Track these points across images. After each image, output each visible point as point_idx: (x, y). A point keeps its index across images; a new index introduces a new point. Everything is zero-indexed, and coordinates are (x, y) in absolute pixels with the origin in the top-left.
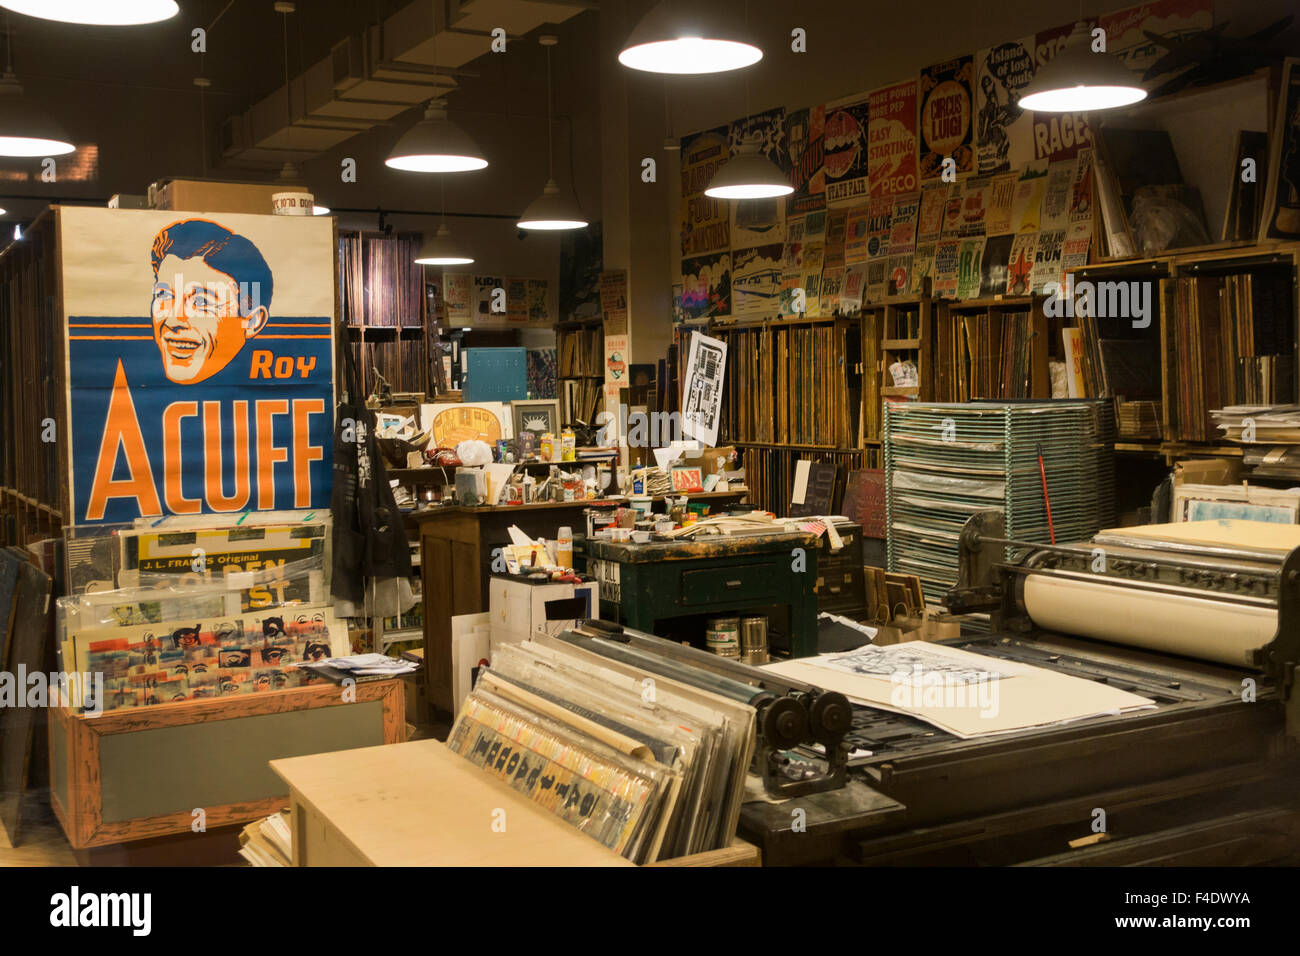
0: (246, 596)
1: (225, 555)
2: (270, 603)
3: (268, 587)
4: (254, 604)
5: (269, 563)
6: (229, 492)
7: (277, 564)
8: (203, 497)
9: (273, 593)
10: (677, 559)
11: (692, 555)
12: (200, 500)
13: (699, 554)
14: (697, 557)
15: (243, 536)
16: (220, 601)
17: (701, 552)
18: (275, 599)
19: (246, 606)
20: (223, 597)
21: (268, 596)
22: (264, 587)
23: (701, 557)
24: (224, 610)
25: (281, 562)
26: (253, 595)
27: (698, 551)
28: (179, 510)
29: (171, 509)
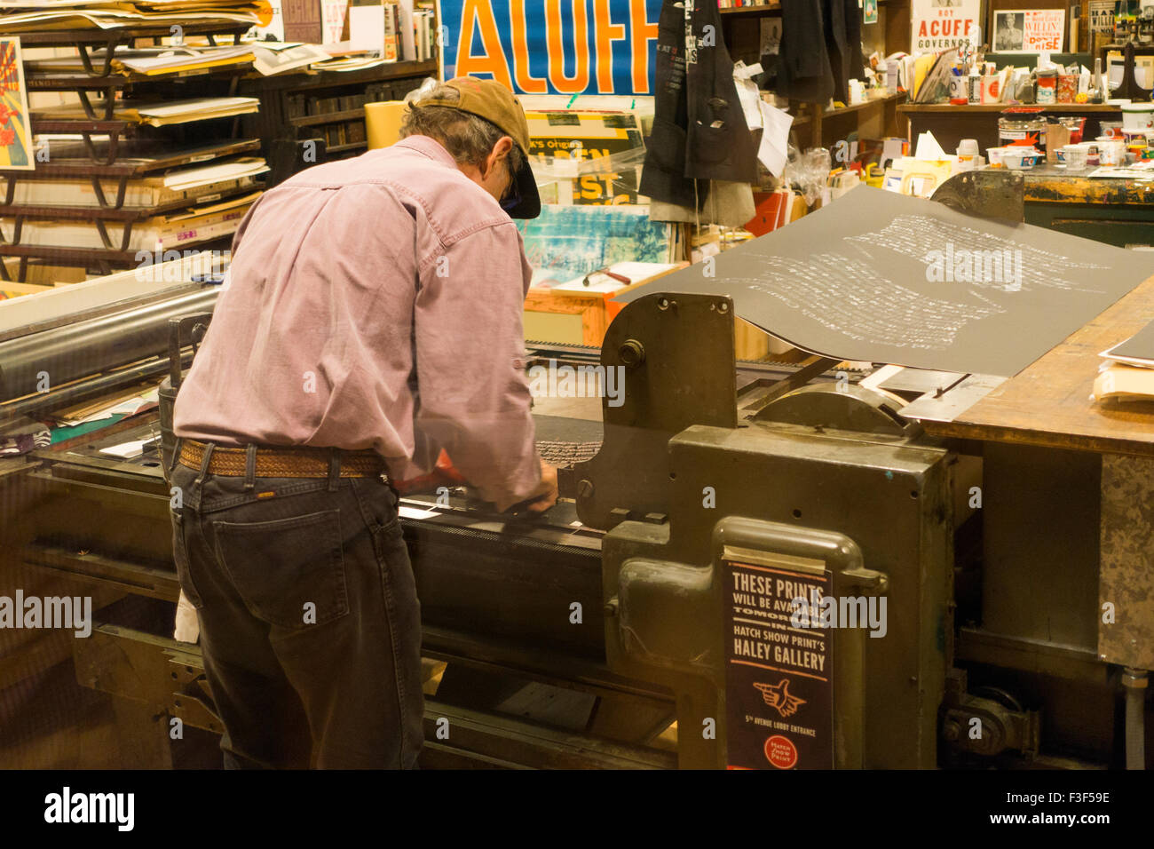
0: (578, 183)
1: (552, 140)
2: (599, 195)
3: (598, 178)
4: (586, 195)
5: (594, 152)
6: (570, 73)
7: (602, 154)
8: (547, 77)
9: (603, 184)
10: (1037, 199)
11: (1061, 197)
12: (545, 79)
13: (1074, 197)
14: (1072, 200)
15: (561, 121)
16: (554, 188)
17: (1078, 193)
18: (604, 192)
19: (578, 196)
20: (556, 184)
21: (598, 187)
22: (594, 178)
23: (1077, 201)
24: (557, 197)
25: (606, 152)
26: (584, 184)
27: (1073, 193)
28: (528, 89)
29: (521, 88)
